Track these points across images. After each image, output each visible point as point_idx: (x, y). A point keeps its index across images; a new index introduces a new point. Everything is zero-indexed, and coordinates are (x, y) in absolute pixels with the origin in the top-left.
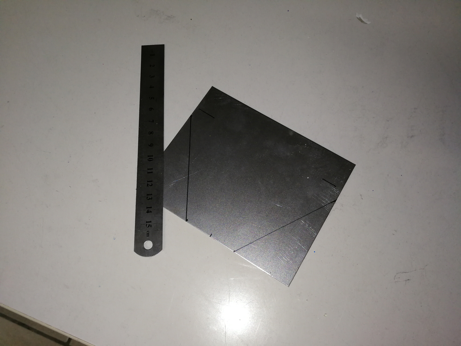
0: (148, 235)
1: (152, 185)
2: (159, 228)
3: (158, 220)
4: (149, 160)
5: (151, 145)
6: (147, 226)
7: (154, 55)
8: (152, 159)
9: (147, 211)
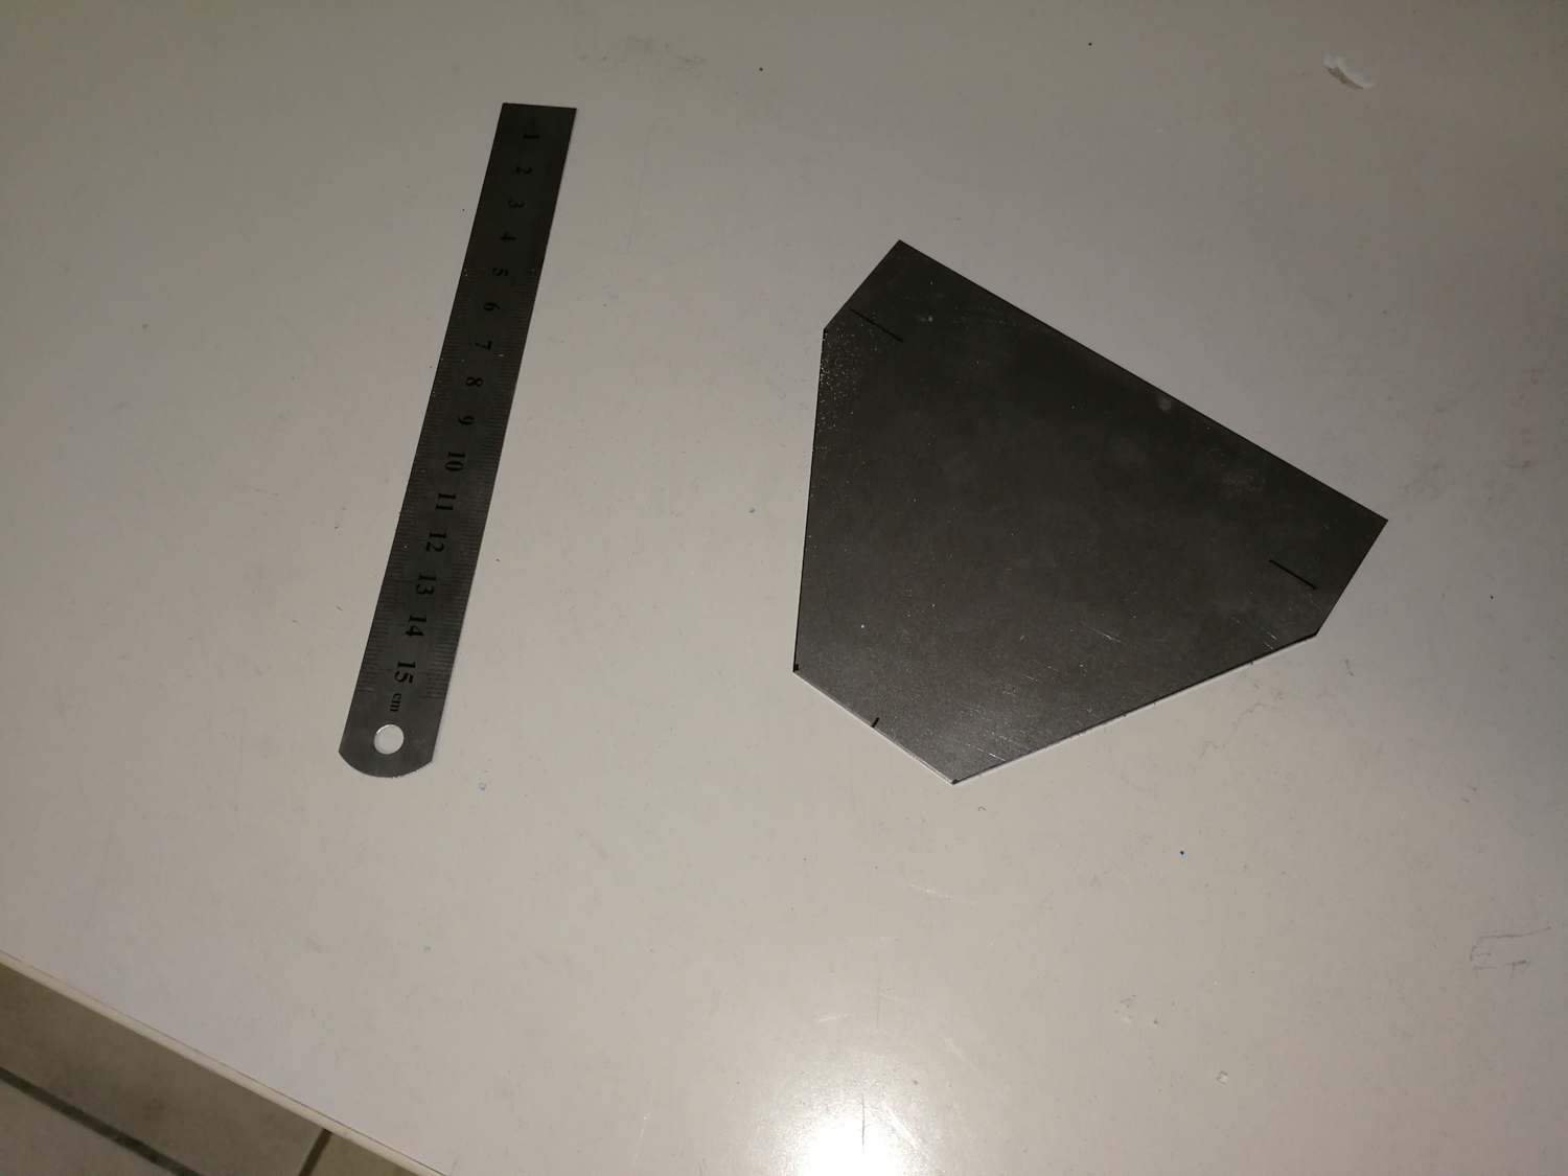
0: (395, 707)
1: (443, 547)
2: (437, 691)
3: (437, 663)
4: (450, 466)
5: (467, 421)
6: (400, 677)
7: (537, 137)
8: (459, 466)
9: (409, 630)
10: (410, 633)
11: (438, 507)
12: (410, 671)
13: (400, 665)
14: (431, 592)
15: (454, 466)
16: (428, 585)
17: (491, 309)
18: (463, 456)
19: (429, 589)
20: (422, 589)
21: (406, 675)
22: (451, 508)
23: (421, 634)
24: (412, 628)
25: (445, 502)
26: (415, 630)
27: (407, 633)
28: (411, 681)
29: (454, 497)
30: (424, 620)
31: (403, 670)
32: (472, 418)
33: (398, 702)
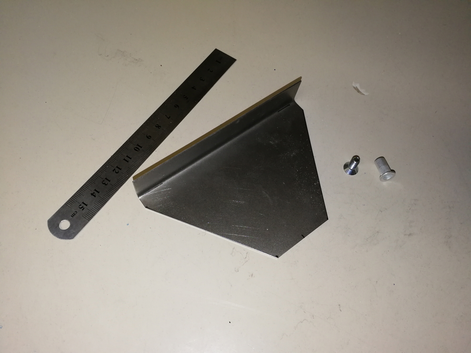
0: (73, 215)
1: (118, 172)
2: (88, 217)
3: (94, 208)
5: (149, 137)
6: (80, 207)
7: (220, 63)
11: (124, 159)
15: (136, 149)
18: (141, 147)
19: (106, 184)
20: (104, 182)
22: (128, 162)
23: (95, 196)
24: (94, 193)
25: (127, 158)
27: (91, 194)
28: (83, 210)
29: (131, 158)
30: (99, 192)
31: (83, 205)
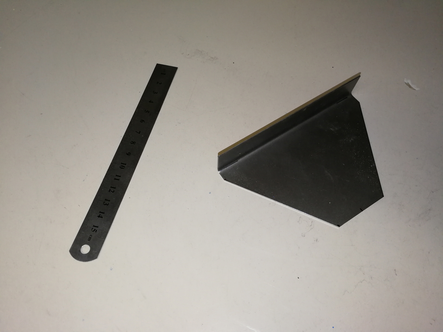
0: (89, 239)
1: (114, 191)
2: (103, 236)
3: (105, 227)
4: (121, 167)
5: (129, 154)
6: (93, 230)
7: (165, 74)
8: (123, 167)
9: (99, 215)
10: (99, 217)
11: (115, 179)
12: (96, 228)
13: (94, 226)
14: (107, 205)
15: (122, 167)
16: (107, 202)
17: (142, 122)
18: (126, 164)
19: (107, 204)
20: (105, 203)
21: (95, 230)
22: (119, 180)
23: (102, 217)
24: (100, 215)
25: (117, 178)
26: (100, 216)
27: (98, 216)
28: (96, 232)
29: (120, 176)
30: (104, 213)
31: (94, 228)
32: (130, 153)
33: (91, 238)
